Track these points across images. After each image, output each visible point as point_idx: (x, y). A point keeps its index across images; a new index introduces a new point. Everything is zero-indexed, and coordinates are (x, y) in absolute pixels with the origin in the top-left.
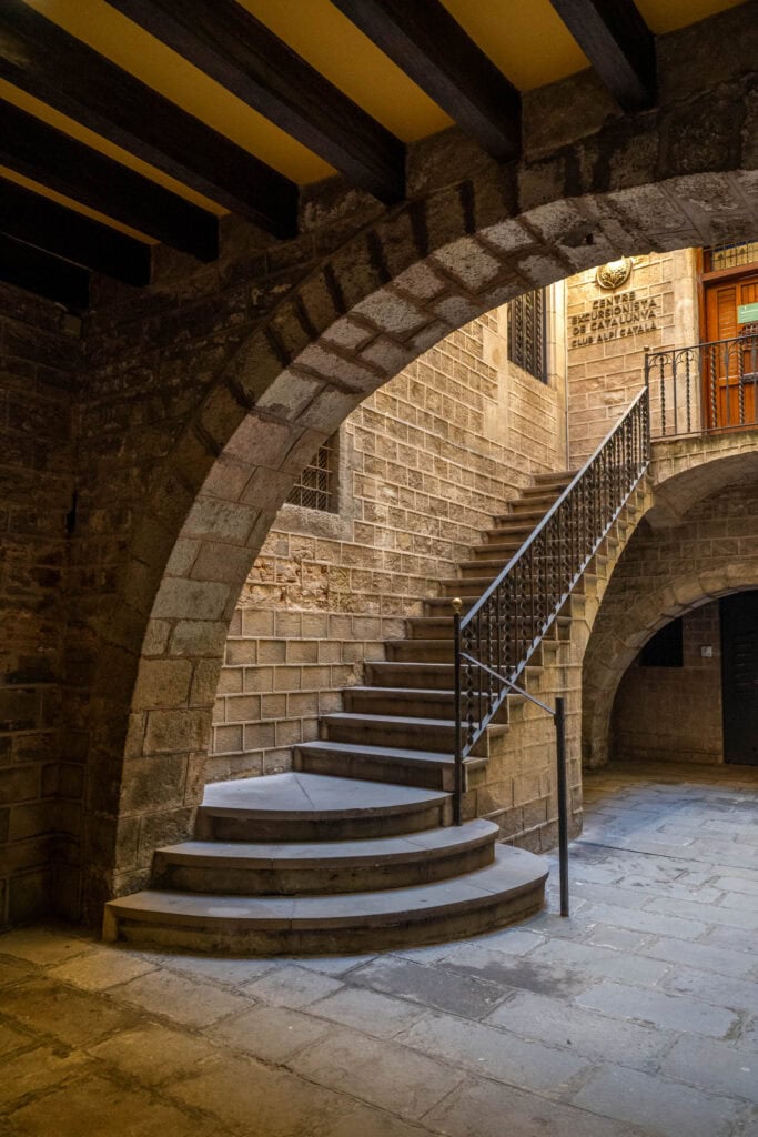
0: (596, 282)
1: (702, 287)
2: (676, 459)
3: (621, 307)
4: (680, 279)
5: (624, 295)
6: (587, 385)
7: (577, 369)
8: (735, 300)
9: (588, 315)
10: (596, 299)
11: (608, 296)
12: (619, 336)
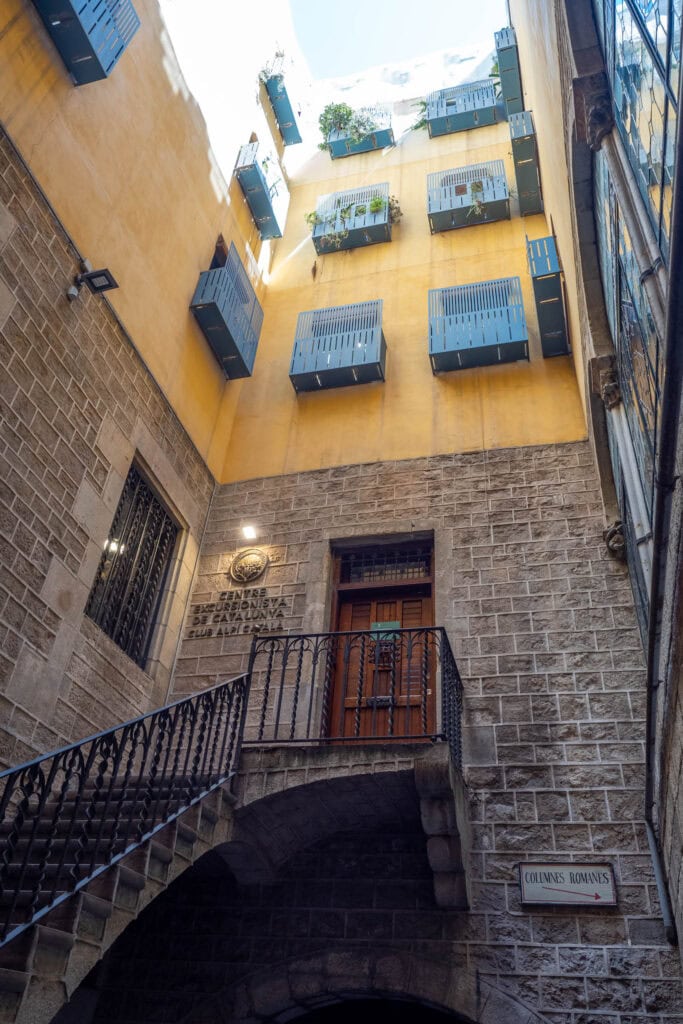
0: (229, 573)
1: (336, 596)
2: (270, 774)
3: (249, 602)
4: (314, 583)
5: (255, 590)
6: (195, 684)
7: (188, 663)
8: (369, 616)
9: (213, 605)
10: (225, 590)
11: (238, 589)
12: (241, 633)
